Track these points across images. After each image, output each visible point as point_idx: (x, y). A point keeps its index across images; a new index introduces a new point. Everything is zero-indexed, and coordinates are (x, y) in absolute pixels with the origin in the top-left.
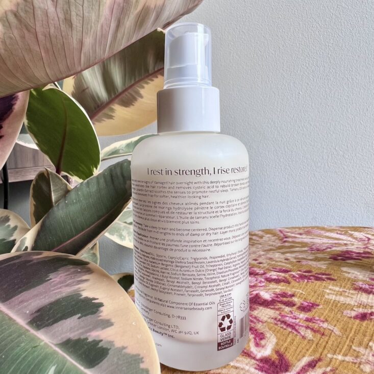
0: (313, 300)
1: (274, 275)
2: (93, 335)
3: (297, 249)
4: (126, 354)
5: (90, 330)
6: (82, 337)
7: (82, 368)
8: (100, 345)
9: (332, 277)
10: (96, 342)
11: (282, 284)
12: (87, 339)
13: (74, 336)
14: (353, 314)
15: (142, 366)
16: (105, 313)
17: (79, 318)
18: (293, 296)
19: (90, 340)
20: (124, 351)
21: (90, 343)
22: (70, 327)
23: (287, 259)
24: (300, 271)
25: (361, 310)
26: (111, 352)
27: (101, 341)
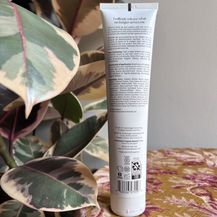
0: (161, 181)
1: (152, 171)
2: (78, 182)
3: (170, 160)
4: (88, 187)
5: (77, 181)
6: (75, 182)
7: (75, 190)
8: (80, 184)
9: (177, 173)
10: (79, 184)
11: (154, 175)
12: (76, 183)
13: (72, 182)
14: (174, 186)
15: (93, 190)
16: (82, 176)
17: (74, 177)
18: (155, 179)
19: (77, 183)
20: (88, 186)
21: (77, 184)
22: (71, 180)
23: (162, 164)
24: (165, 169)
25: (179, 185)
26: (83, 186)
27: (81, 183)
